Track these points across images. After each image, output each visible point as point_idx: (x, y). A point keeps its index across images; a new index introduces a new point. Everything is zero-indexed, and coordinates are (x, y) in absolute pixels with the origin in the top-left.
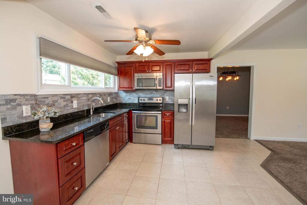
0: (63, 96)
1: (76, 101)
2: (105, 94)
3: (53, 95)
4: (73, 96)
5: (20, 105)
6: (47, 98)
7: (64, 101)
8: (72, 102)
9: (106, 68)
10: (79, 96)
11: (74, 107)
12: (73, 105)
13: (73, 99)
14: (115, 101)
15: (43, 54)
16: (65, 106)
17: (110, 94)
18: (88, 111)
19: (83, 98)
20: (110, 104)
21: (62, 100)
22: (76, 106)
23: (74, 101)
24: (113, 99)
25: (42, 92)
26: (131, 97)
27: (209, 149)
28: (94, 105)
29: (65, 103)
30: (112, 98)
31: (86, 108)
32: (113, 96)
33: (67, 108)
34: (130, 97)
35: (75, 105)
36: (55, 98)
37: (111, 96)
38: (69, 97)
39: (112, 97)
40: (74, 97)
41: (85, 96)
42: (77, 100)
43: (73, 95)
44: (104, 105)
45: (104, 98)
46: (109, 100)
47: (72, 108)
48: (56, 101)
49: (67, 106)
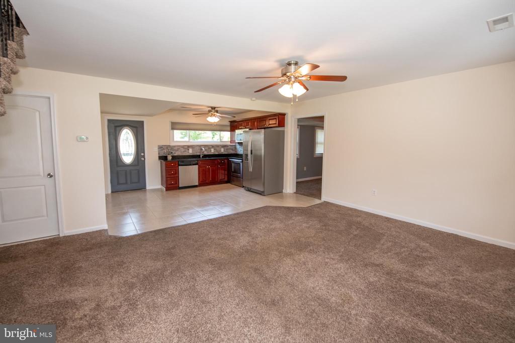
0: (183, 147)
2: (218, 146)
4: (189, 147)
5: (164, 149)
8: (189, 150)
9: (218, 128)
10: (193, 147)
14: (231, 152)
15: (173, 129)
16: (184, 151)
17: (224, 146)
18: (200, 155)
19: (196, 148)
20: (223, 153)
25: (172, 144)
27: (261, 194)
28: (206, 153)
29: (184, 150)
30: (227, 149)
31: (199, 154)
35: (191, 152)
36: (179, 147)
37: (226, 148)
38: (187, 147)
41: (198, 147)
42: (192, 149)
45: (217, 149)
46: (222, 151)
47: (189, 153)
48: (179, 149)
49: (185, 151)
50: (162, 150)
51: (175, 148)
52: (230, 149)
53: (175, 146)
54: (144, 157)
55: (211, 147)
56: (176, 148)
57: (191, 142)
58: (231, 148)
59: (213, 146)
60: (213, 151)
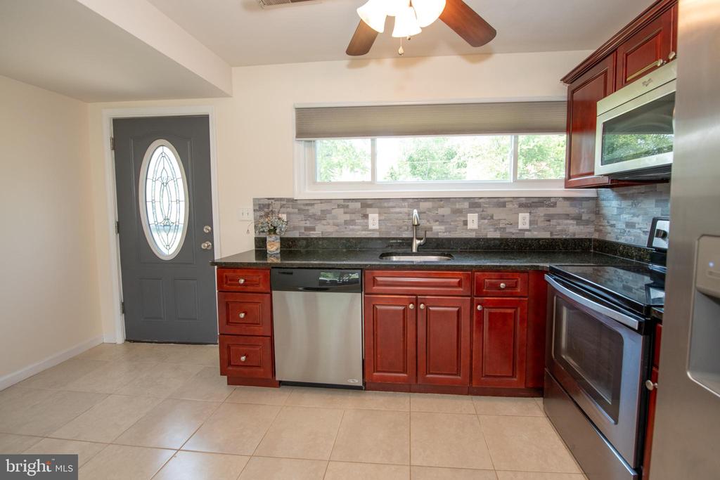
0: (344, 204)
1: (376, 216)
2: (500, 203)
3: (322, 201)
4: (366, 204)
6: (312, 205)
7: (345, 213)
8: (366, 216)
10: (386, 204)
11: (371, 227)
12: (367, 223)
13: (368, 209)
14: (573, 230)
16: (346, 223)
17: (534, 203)
19: (398, 210)
20: (528, 235)
21: (342, 210)
22: (377, 227)
23: (370, 215)
24: (553, 222)
26: (635, 219)
29: (348, 217)
30: (549, 218)
31: (406, 235)
32: (552, 211)
33: (351, 227)
34: (634, 215)
35: (373, 224)
36: (324, 206)
37: (541, 211)
38: (358, 205)
39: (548, 215)
40: (370, 206)
41: (406, 204)
42: (380, 213)
43: (370, 202)
44: (493, 234)
45: (499, 214)
46: (523, 224)
47: (366, 228)
48: (329, 212)
49: (352, 222)
50: (267, 215)
51: (312, 210)
52: (567, 216)
53: (311, 203)
54: (210, 237)
55: (466, 205)
56: (316, 210)
57: (382, 185)
58: (574, 211)
59: (474, 204)
60: (473, 225)
